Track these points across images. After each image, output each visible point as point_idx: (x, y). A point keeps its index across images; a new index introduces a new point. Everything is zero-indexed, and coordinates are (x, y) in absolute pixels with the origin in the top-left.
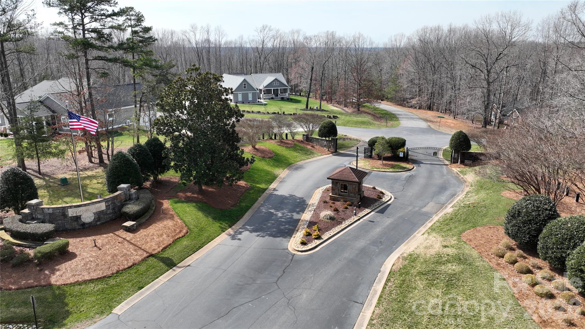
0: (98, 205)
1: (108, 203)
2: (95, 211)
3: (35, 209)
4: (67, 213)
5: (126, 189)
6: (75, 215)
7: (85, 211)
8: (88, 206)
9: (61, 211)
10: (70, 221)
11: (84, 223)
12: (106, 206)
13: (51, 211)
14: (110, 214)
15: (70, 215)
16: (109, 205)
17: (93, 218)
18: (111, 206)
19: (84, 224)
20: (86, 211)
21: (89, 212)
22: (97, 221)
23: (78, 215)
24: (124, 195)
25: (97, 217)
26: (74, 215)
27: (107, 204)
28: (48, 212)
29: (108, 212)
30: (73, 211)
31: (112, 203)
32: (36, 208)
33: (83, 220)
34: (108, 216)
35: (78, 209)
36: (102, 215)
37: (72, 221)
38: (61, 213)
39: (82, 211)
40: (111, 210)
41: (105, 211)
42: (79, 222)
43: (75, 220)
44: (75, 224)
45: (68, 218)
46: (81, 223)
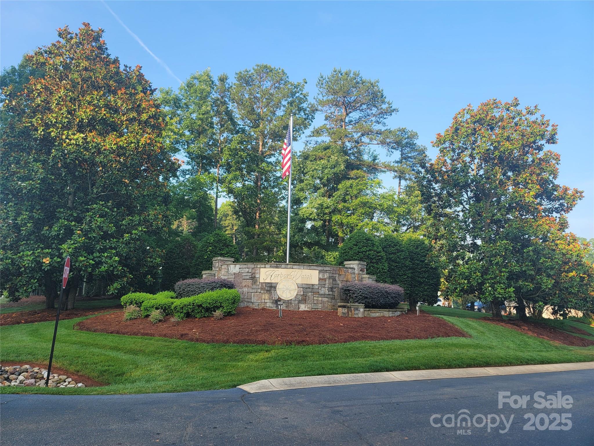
0: (306, 272)
1: (323, 274)
2: (300, 281)
3: (220, 266)
4: (257, 276)
5: (358, 266)
7: (285, 277)
8: (291, 270)
9: (250, 271)
10: (259, 290)
11: (279, 298)
12: (320, 279)
13: (237, 269)
14: (324, 295)
15: (262, 281)
16: (325, 280)
17: (295, 293)
18: (327, 282)
19: (278, 301)
20: (287, 277)
21: (290, 280)
23: (273, 281)
24: (353, 276)
25: (302, 293)
26: (267, 281)
28: (234, 271)
29: (322, 292)
30: (267, 273)
31: (330, 278)
33: (278, 292)
34: (320, 299)
35: (274, 271)
36: (310, 294)
37: (262, 292)
38: (249, 274)
39: (280, 276)
40: (327, 289)
41: (317, 287)
42: (272, 294)
43: (267, 290)
44: (267, 298)
45: (258, 284)
46: (275, 298)
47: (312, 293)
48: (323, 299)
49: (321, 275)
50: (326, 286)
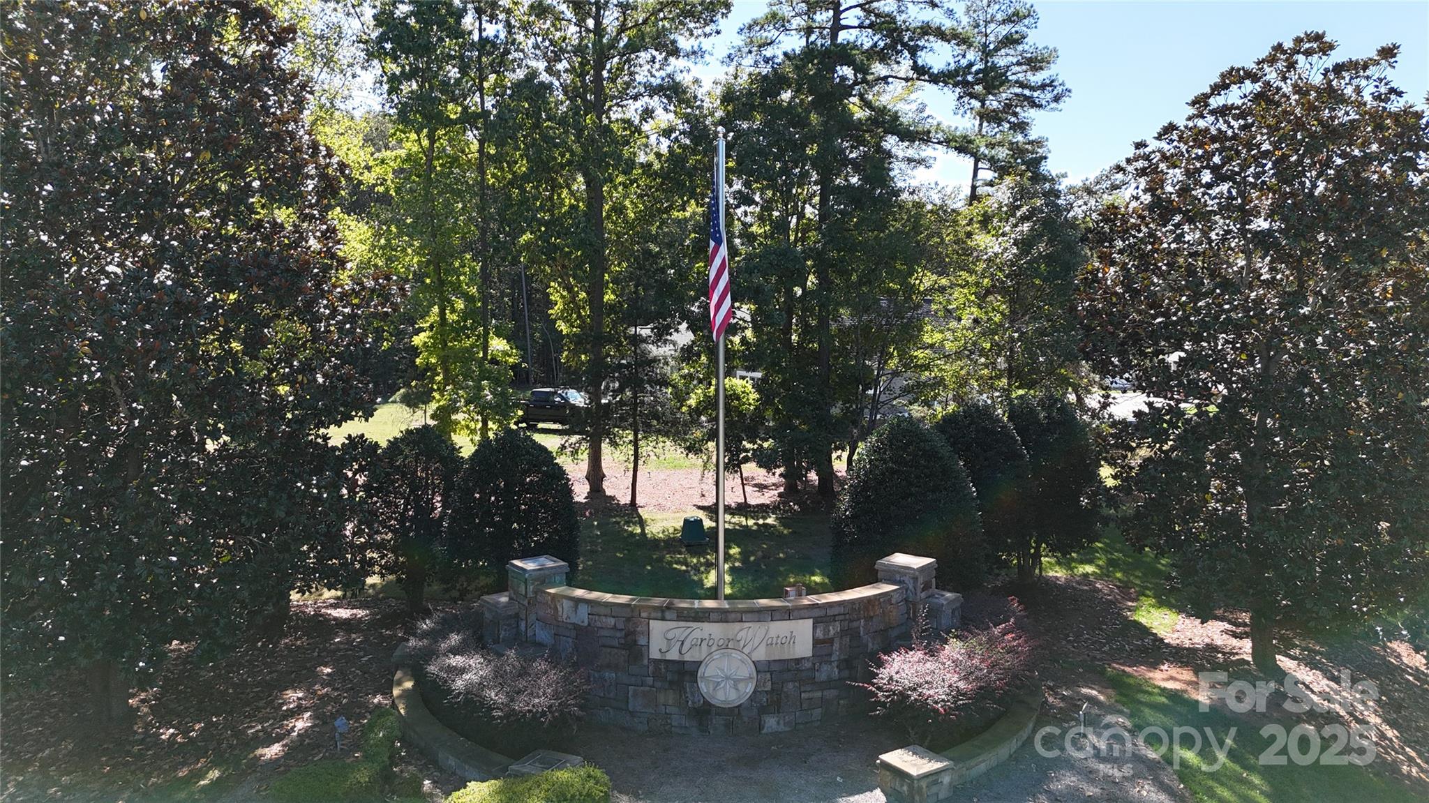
0: (779, 628)
1: (826, 631)
2: (761, 654)
3: (530, 595)
4: (642, 641)
5: (915, 579)
6: (673, 655)
7: (720, 648)
8: (737, 626)
9: (621, 626)
10: (650, 680)
11: (706, 703)
12: (816, 642)
13: (582, 616)
14: (828, 684)
15: (655, 654)
16: (831, 641)
17: (750, 689)
18: (836, 646)
19: (704, 712)
20: (727, 645)
21: (735, 654)
22: (763, 710)
23: (687, 658)
24: (903, 608)
25: (768, 687)
26: (670, 656)
27: (820, 634)
28: (574, 620)
29: (822, 676)
30: (670, 635)
31: (843, 633)
32: (535, 592)
33: (703, 686)
34: (819, 694)
35: (690, 630)
36: (790, 685)
37: (659, 684)
38: (618, 634)
39: (704, 643)
40: (835, 664)
41: (808, 665)
42: (685, 692)
43: (671, 683)
44: (670, 702)
45: (646, 662)
46: (693, 703)
47: (797, 684)
48: (825, 693)
49: (818, 631)
50: (834, 658)
